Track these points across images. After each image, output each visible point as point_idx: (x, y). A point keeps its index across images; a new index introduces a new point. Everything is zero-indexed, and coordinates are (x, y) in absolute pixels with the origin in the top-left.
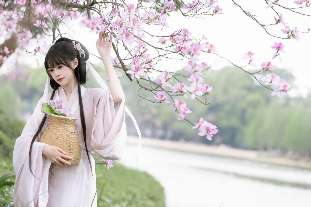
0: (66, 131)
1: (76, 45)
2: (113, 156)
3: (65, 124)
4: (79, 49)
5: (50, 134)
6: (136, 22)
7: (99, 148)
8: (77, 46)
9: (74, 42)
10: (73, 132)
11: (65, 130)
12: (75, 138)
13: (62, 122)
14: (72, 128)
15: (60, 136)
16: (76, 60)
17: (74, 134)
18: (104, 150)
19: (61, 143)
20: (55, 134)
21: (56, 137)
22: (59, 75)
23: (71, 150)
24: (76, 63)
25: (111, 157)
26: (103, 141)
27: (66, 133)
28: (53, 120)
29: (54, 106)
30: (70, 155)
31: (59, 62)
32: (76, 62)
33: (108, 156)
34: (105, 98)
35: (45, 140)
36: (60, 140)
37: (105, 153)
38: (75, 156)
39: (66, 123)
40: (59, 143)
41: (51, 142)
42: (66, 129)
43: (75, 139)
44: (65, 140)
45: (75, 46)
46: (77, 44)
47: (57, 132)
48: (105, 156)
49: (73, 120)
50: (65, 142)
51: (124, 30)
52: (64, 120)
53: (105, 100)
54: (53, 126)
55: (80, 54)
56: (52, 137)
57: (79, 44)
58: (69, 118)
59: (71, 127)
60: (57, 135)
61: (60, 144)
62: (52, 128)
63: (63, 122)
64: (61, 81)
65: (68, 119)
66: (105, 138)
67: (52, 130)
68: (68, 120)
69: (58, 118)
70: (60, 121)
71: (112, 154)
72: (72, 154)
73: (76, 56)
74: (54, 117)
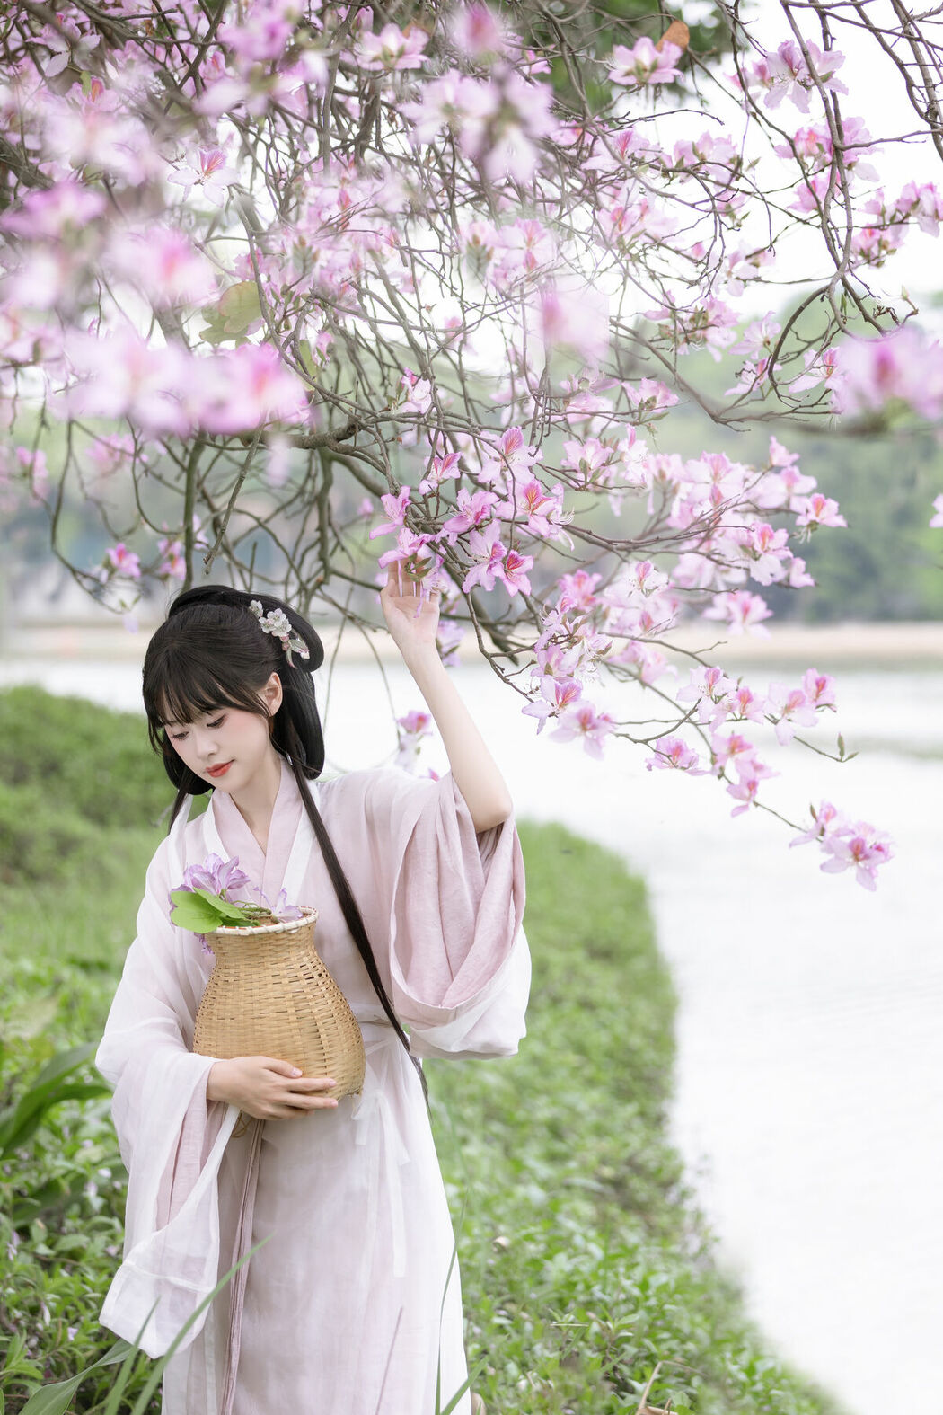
0: (287, 981)
1: (265, 615)
2: (487, 1045)
3: (277, 952)
4: (283, 635)
5: (228, 1007)
6: (538, 500)
7: (429, 1019)
8: (270, 620)
9: (259, 605)
10: (316, 977)
11: (285, 977)
12: (327, 996)
13: (263, 951)
14: (306, 959)
15: (271, 1004)
16: (274, 680)
17: (320, 983)
18: (449, 1026)
19: (279, 1032)
20: (249, 1000)
21: (256, 1014)
22: (212, 754)
23: (326, 1050)
24: (276, 693)
25: (477, 1050)
26: (447, 990)
27: (289, 988)
28: (228, 948)
29: (214, 887)
30: (325, 1071)
31: (213, 702)
32: (274, 690)
33: (465, 1048)
34: (439, 816)
35: (214, 1031)
36: (275, 1023)
37: (452, 1037)
38: (345, 1067)
39: (279, 949)
40: (275, 1033)
41: (243, 1038)
42: (285, 972)
43: (330, 1002)
44: (294, 1018)
45: (262, 620)
46: (270, 614)
47: (256, 991)
48: (454, 1049)
49: (303, 930)
50: (293, 1025)
51: (495, 546)
52: (270, 938)
53: (440, 826)
54: (232, 971)
55: (289, 655)
56: (241, 1017)
57: (279, 611)
58: (287, 925)
59: (302, 959)
60: (256, 1006)
61: (276, 1036)
62: (231, 979)
63: (269, 947)
64: (221, 775)
65: (284, 931)
66: (452, 978)
67: (229, 987)
68: (285, 936)
69: (244, 937)
70: (255, 946)
71: (479, 1039)
72: (331, 1062)
73: (271, 666)
74: (229, 936)
